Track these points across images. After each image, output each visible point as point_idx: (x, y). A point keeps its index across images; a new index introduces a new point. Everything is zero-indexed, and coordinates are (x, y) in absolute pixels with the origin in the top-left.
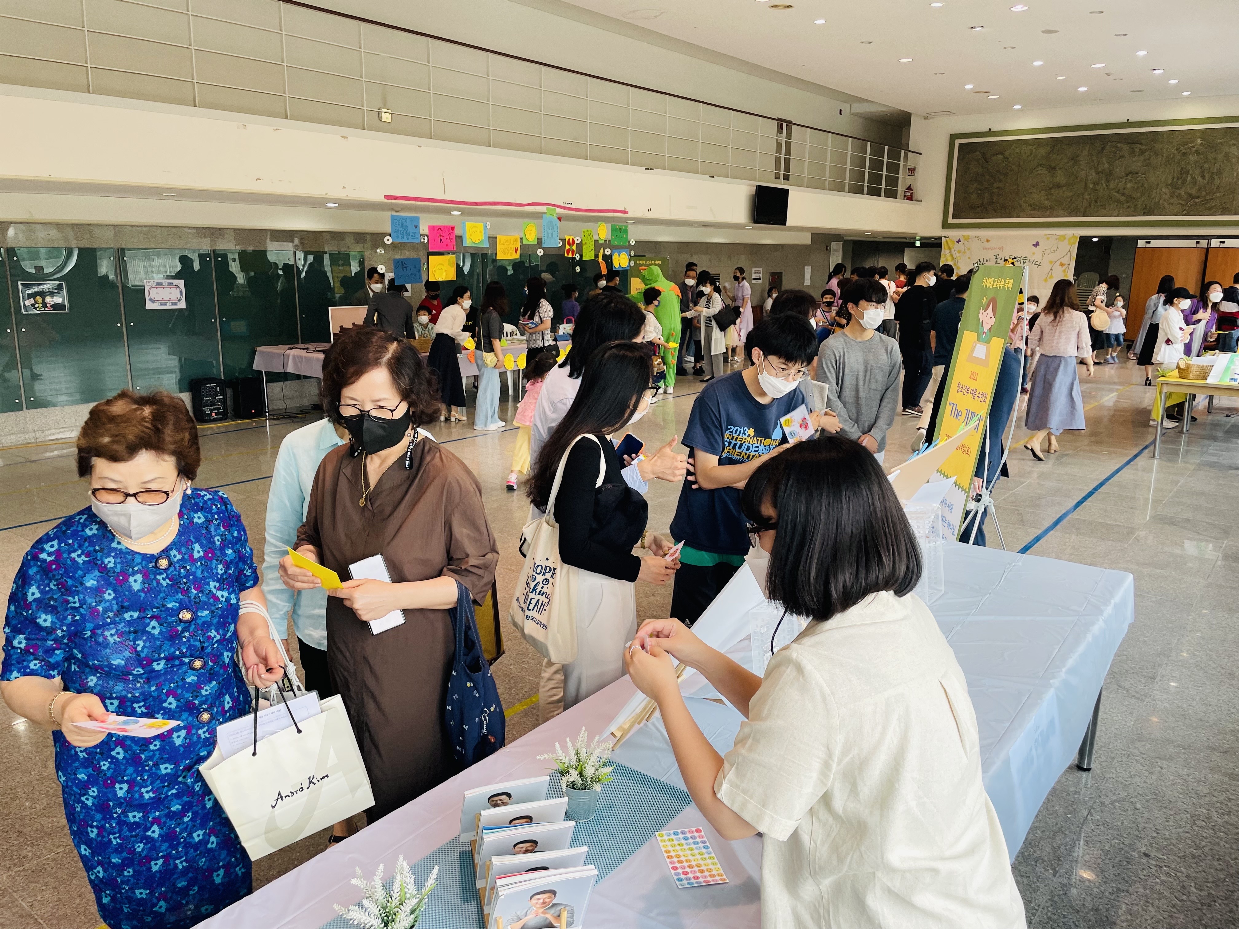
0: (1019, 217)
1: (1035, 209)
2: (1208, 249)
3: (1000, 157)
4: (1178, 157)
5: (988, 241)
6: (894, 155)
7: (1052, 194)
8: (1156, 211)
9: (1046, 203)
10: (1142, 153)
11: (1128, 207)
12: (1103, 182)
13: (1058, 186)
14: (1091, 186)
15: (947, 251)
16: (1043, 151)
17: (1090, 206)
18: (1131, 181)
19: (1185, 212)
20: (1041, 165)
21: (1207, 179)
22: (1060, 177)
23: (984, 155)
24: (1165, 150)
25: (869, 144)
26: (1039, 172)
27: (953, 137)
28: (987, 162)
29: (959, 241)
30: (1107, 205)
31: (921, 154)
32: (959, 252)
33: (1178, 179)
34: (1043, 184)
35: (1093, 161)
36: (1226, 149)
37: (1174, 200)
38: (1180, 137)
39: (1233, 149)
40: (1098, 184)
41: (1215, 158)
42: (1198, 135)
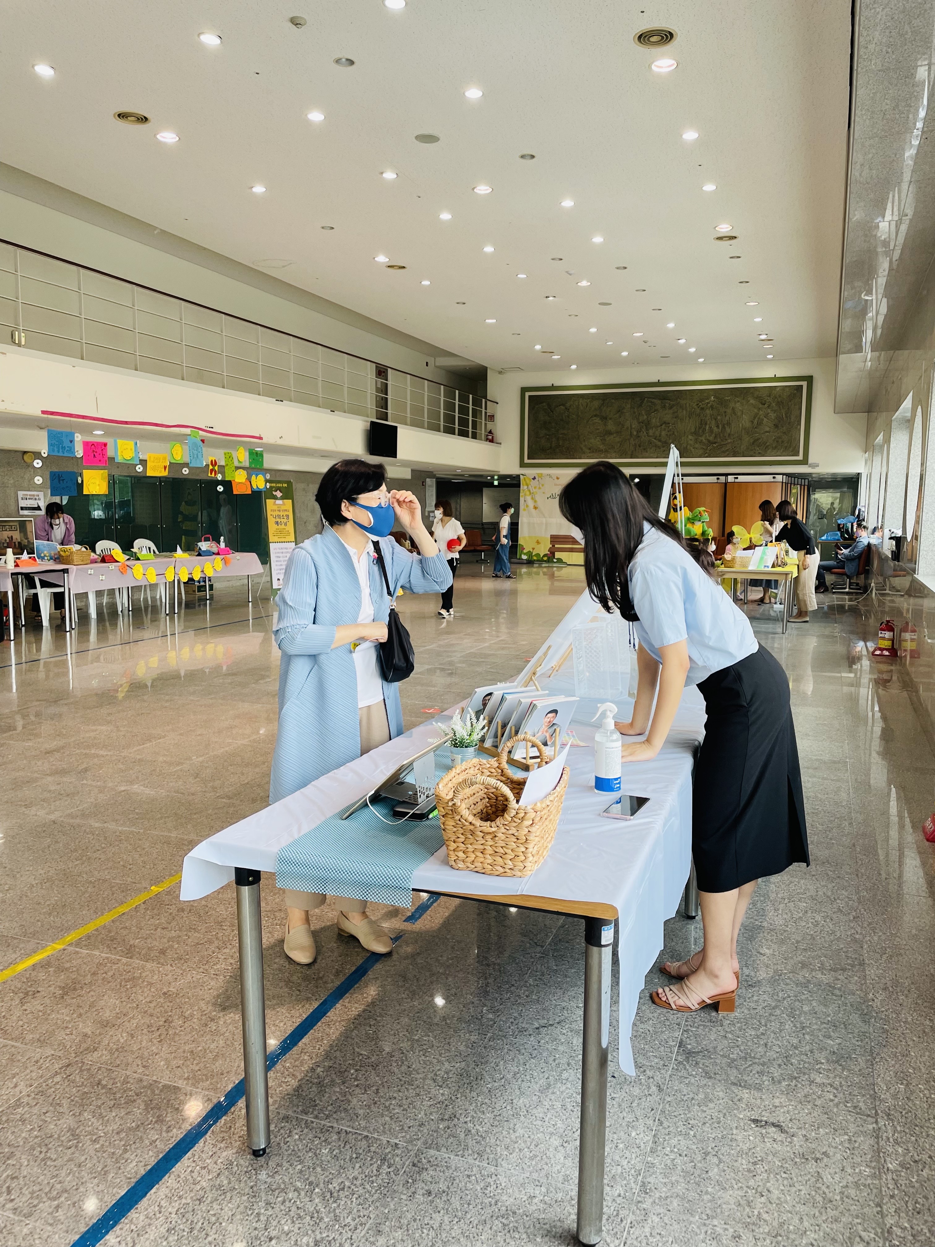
0: (581, 458)
1: (593, 452)
2: (726, 484)
3: (562, 407)
4: (698, 411)
5: (558, 478)
6: (477, 403)
7: (605, 440)
9: (602, 447)
10: (671, 408)
12: (644, 429)
13: (609, 433)
14: (635, 433)
15: (525, 487)
16: (596, 404)
17: (635, 449)
18: (665, 430)
19: (706, 455)
20: (596, 416)
21: (720, 428)
22: (611, 426)
23: (548, 405)
24: (688, 406)
25: (457, 392)
26: (594, 421)
27: (524, 390)
28: (553, 412)
29: (534, 479)
30: (648, 449)
31: (497, 403)
32: (535, 488)
33: (700, 428)
34: (598, 431)
35: (634, 413)
36: (732, 405)
37: (697, 446)
38: (699, 394)
39: (738, 405)
40: (640, 432)
41: (725, 412)
42: (712, 393)
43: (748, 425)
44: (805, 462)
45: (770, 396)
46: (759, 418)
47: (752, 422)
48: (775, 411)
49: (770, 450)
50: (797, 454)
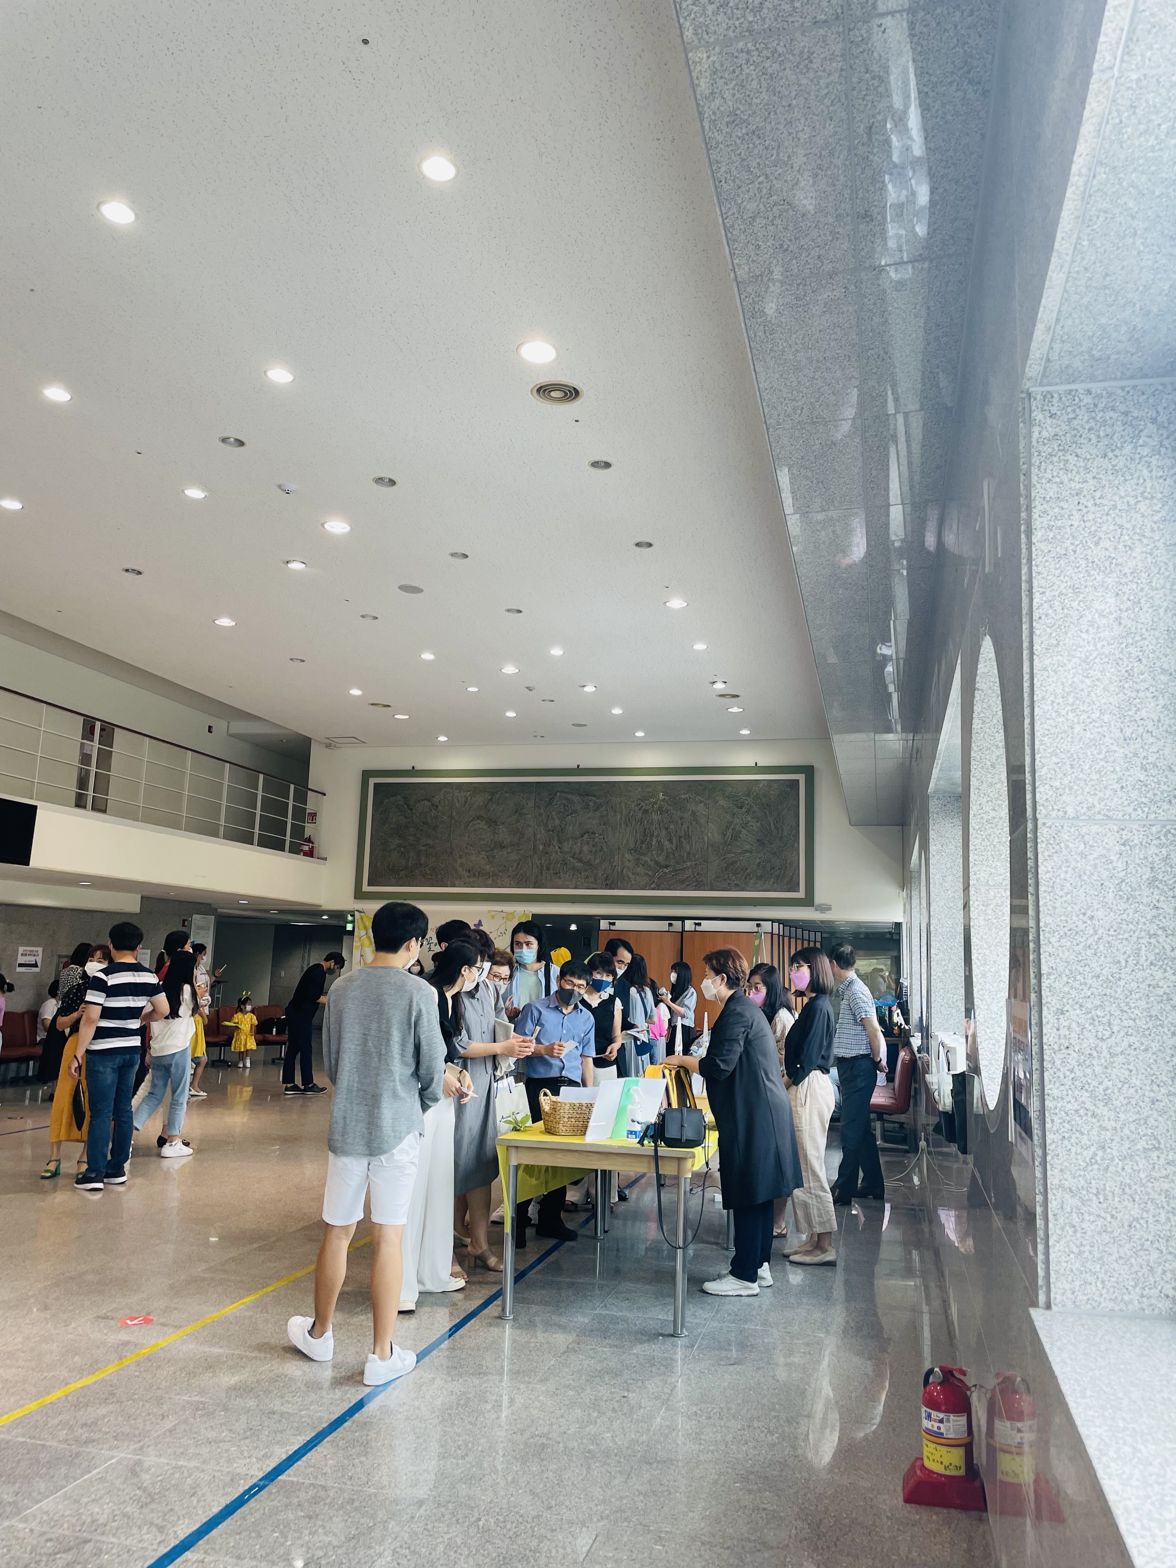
0: (453, 886)
1: (474, 876)
2: (682, 934)
3: (428, 804)
4: (640, 815)
7: (494, 857)
8: (619, 883)
9: (488, 867)
10: (597, 808)
11: (587, 877)
12: (555, 842)
13: (502, 847)
14: (541, 847)
15: (362, 931)
16: (480, 799)
17: (541, 873)
18: (588, 843)
19: (653, 886)
20: (479, 818)
21: (674, 843)
22: (503, 834)
23: (406, 799)
24: (623, 805)
25: (228, 766)
26: (477, 826)
27: (367, 774)
28: (411, 810)
30: (562, 874)
31: (325, 795)
33: (642, 842)
34: (482, 842)
35: (541, 815)
36: (691, 807)
37: (639, 870)
38: (639, 789)
39: (701, 807)
40: (549, 846)
41: (681, 818)
42: (660, 788)
43: (717, 838)
44: (808, 901)
45: (748, 795)
46: (734, 829)
47: (725, 835)
48: (758, 819)
49: (752, 881)
50: (796, 889)
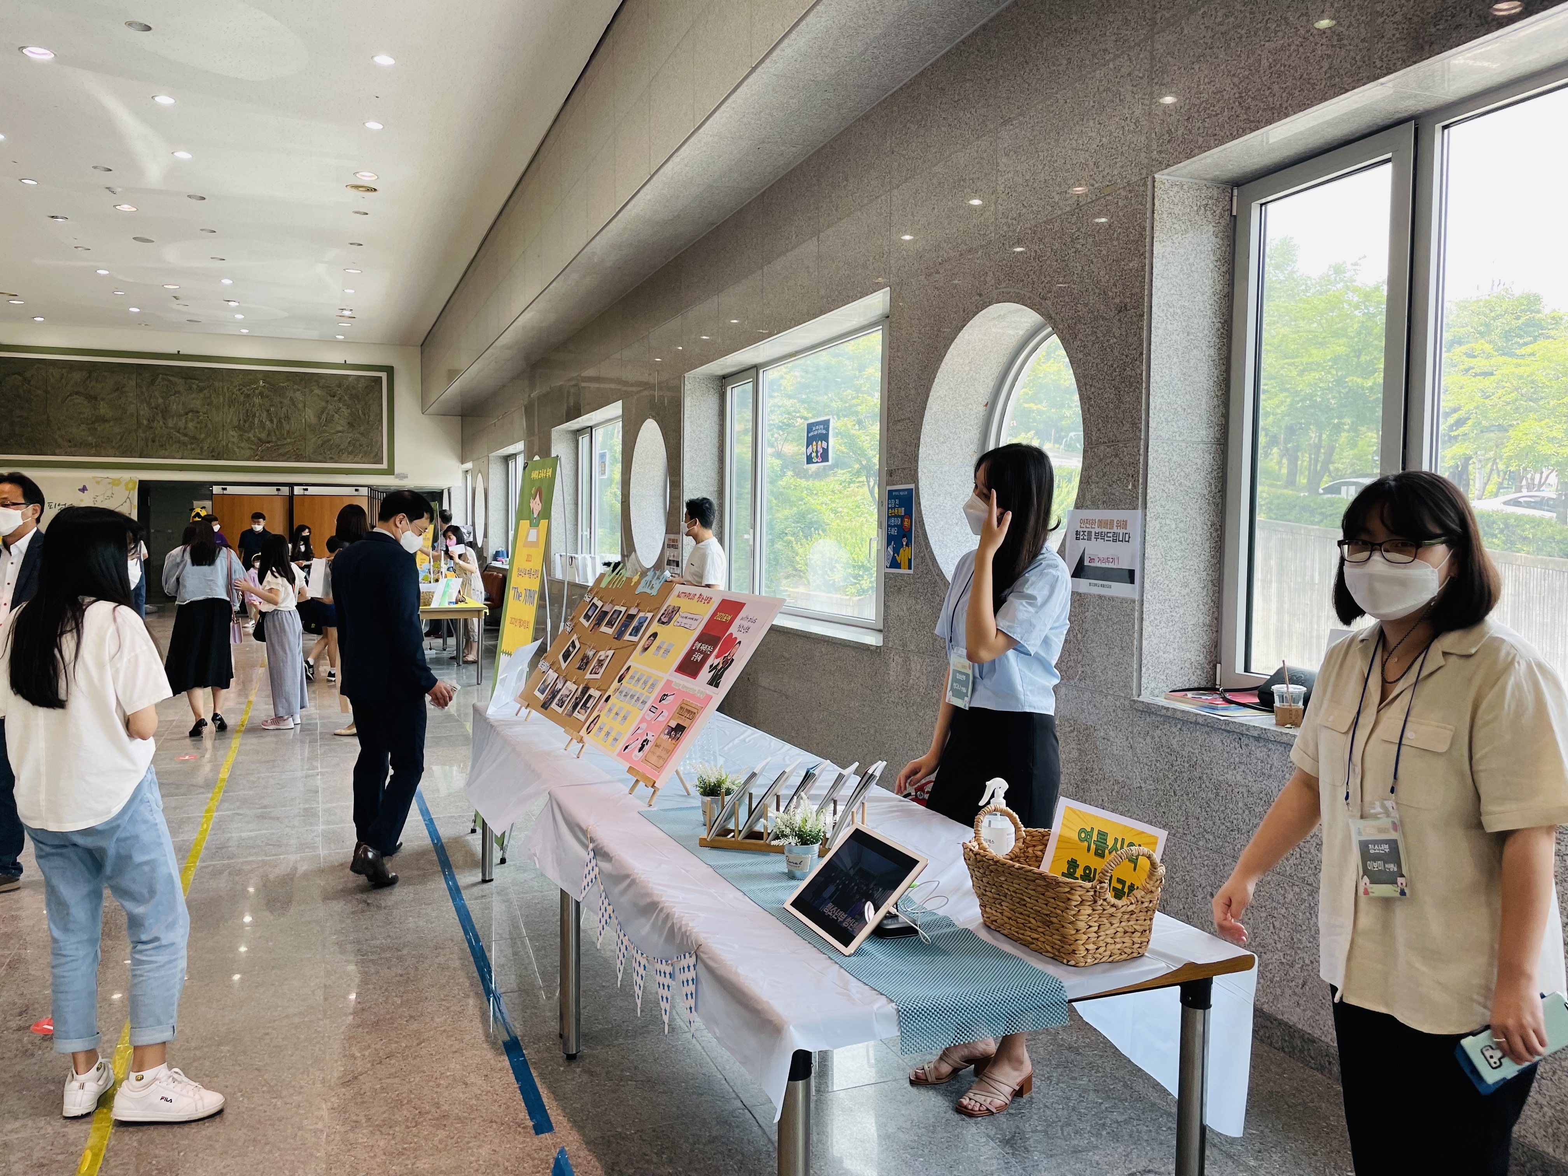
0: (54, 454)
1: (75, 446)
2: (291, 497)
3: (20, 378)
4: (242, 398)
7: (96, 429)
8: (225, 456)
9: (90, 439)
10: (201, 390)
11: (193, 449)
12: (159, 417)
13: (103, 420)
14: (145, 422)
16: (78, 376)
17: (147, 446)
18: (192, 420)
19: (257, 458)
20: (77, 393)
21: (275, 423)
24: (225, 390)
26: (75, 401)
30: (168, 447)
33: (245, 421)
34: (82, 416)
35: (142, 393)
36: (290, 394)
37: (242, 445)
38: (241, 376)
39: (298, 394)
40: (153, 421)
41: (281, 403)
42: (260, 376)
43: (314, 420)
44: (390, 471)
45: (340, 387)
46: (328, 414)
47: (319, 418)
48: (348, 407)
49: (344, 455)
50: (380, 462)
